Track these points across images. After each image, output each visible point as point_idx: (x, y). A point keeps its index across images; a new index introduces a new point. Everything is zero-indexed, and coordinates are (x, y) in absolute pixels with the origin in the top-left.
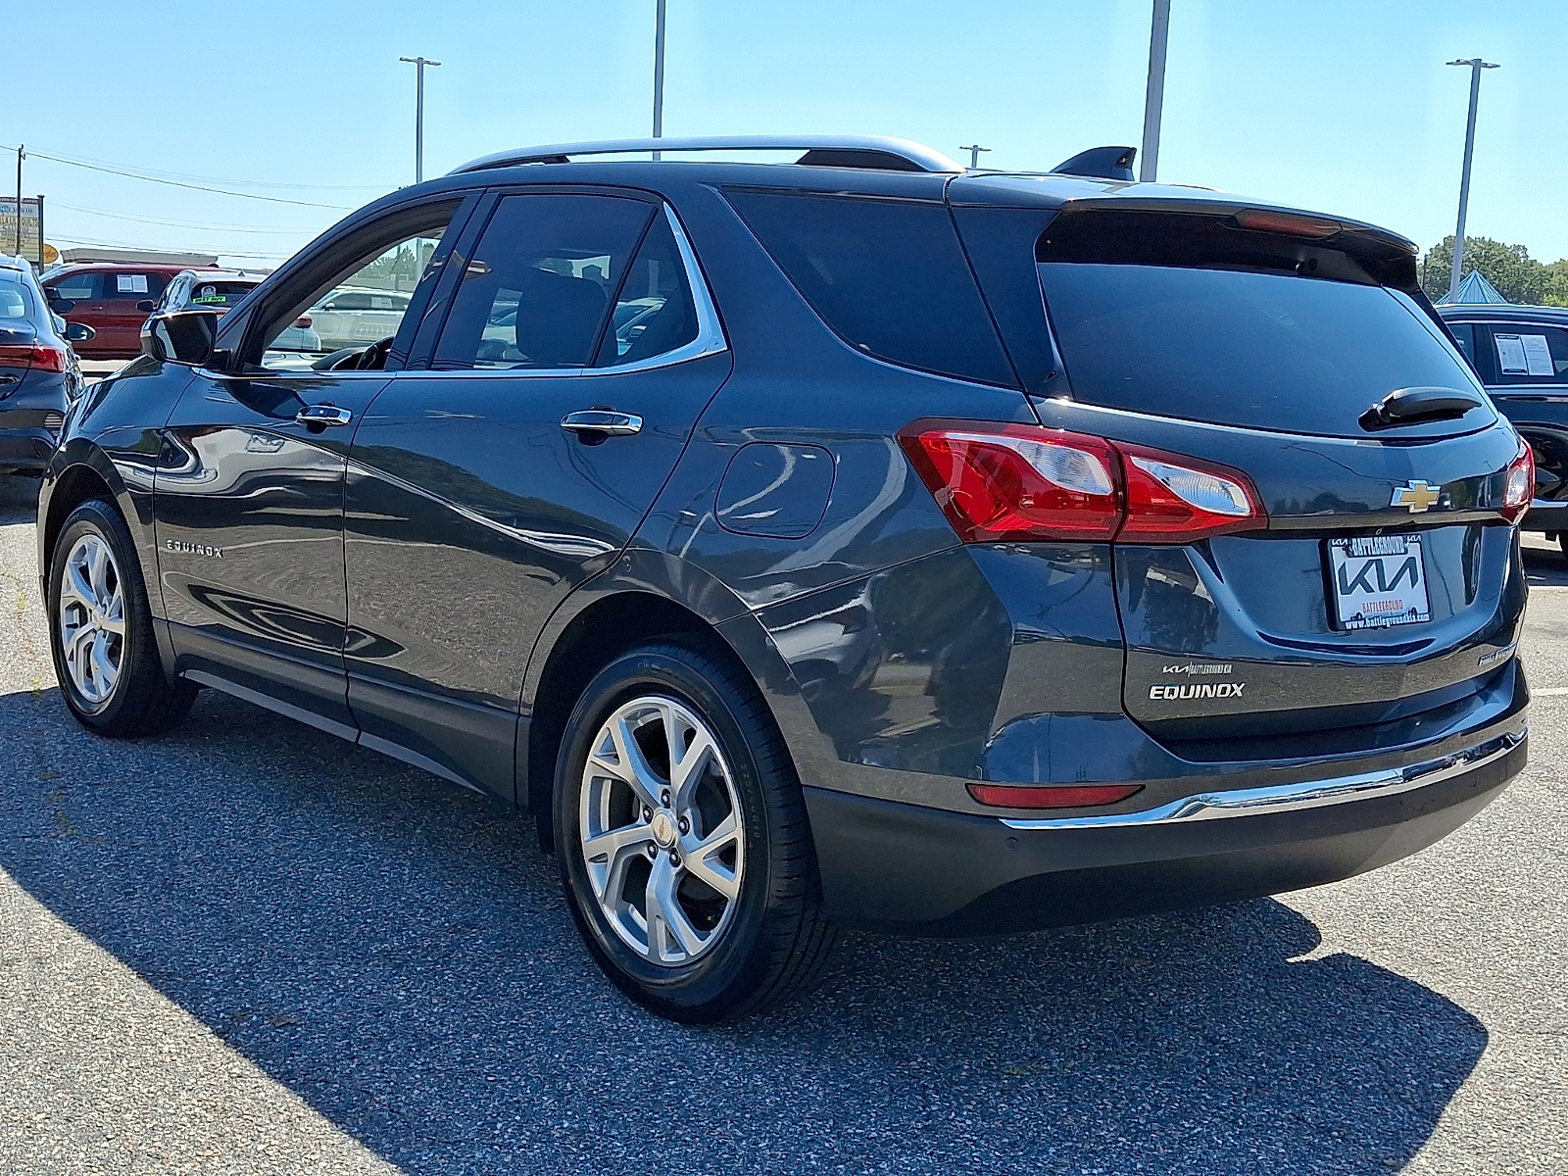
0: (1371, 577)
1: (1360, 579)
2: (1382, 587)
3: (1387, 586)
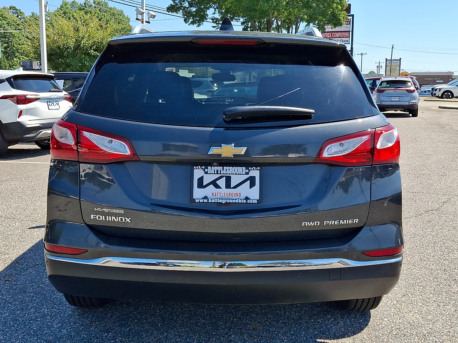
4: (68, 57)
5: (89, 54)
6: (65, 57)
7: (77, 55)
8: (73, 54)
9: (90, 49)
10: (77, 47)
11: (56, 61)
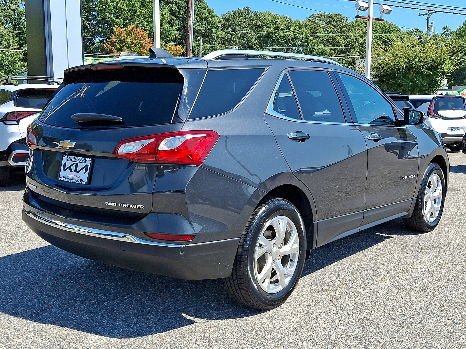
0: (73, 168)
1: (70, 168)
2: (75, 171)
3: (77, 171)
4: (399, 78)
5: (422, 74)
6: (397, 77)
7: (409, 75)
8: (405, 74)
9: (422, 68)
10: (410, 67)
11: (387, 82)
